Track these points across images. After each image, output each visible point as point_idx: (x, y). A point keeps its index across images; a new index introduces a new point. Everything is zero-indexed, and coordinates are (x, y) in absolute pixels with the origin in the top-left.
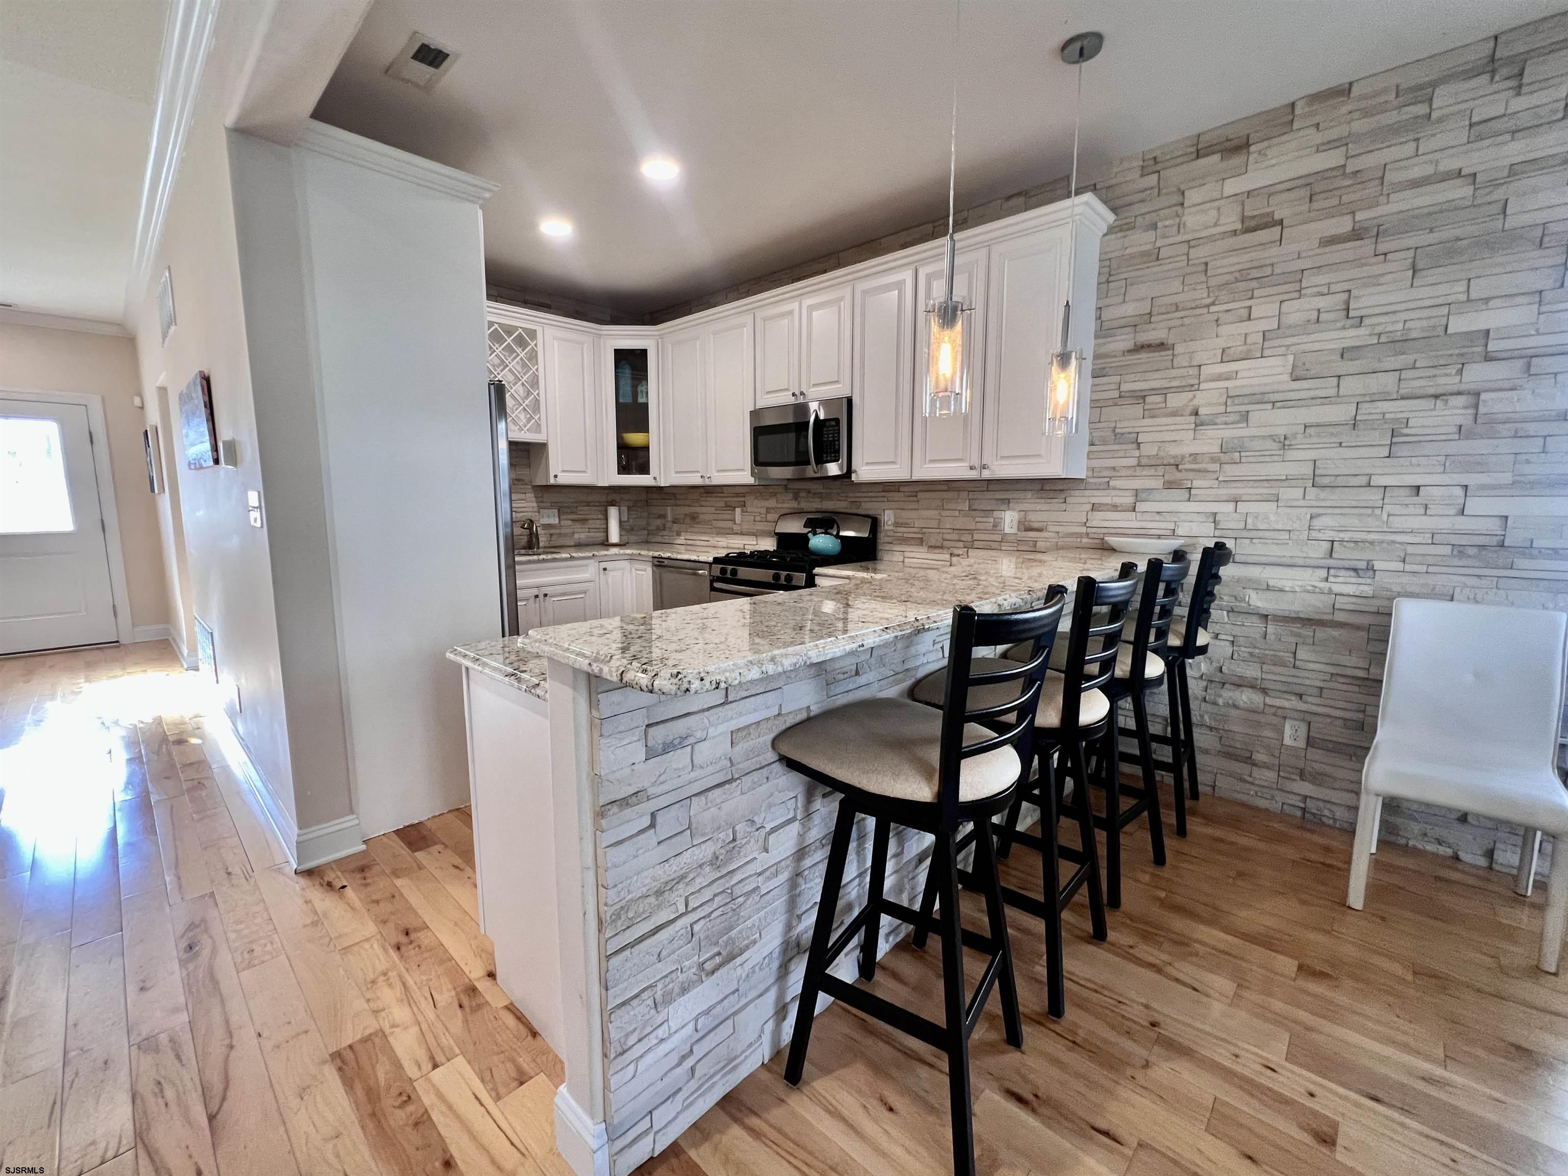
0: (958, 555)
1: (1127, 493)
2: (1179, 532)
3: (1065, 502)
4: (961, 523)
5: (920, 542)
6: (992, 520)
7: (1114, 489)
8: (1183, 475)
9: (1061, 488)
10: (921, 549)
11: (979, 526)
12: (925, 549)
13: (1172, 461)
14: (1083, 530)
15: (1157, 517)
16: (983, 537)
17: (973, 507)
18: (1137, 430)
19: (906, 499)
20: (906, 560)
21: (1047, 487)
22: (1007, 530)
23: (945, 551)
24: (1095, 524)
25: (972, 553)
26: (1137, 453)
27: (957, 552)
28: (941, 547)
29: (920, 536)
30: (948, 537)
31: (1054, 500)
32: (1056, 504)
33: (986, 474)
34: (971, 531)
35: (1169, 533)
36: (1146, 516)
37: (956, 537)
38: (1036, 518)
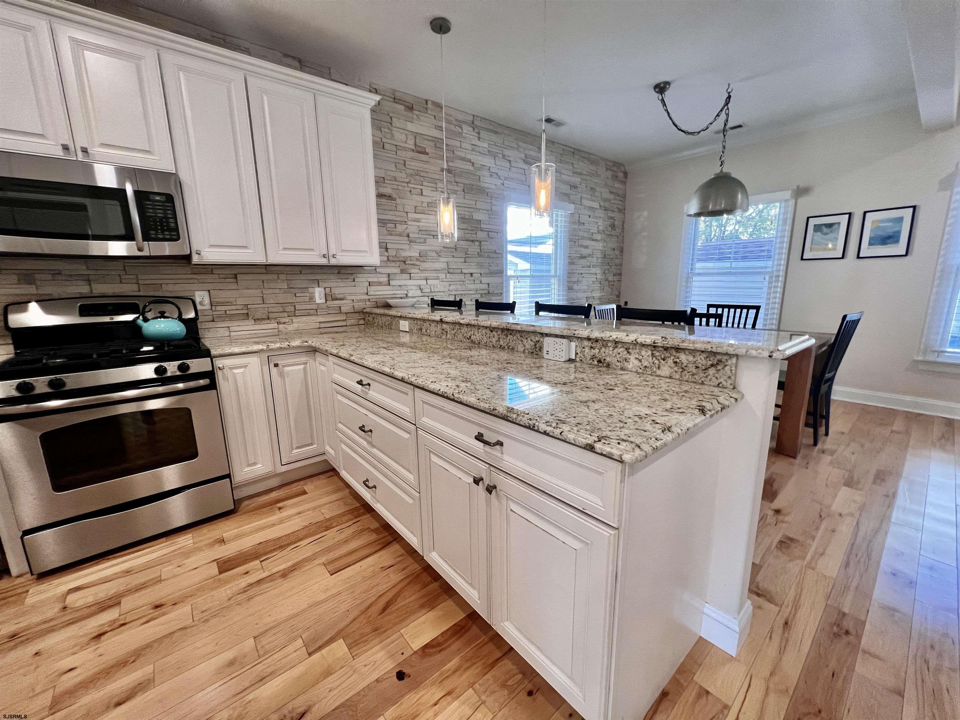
0: (284, 323)
1: (385, 276)
2: (409, 295)
3: (354, 281)
4: (282, 298)
5: (247, 316)
6: (308, 294)
7: (380, 273)
8: (407, 266)
9: (351, 272)
10: (247, 322)
11: (298, 300)
12: (253, 322)
13: (403, 259)
14: (367, 297)
15: (399, 288)
16: (304, 307)
17: (291, 286)
18: (387, 241)
19: (223, 280)
20: (232, 334)
21: (343, 271)
22: (318, 301)
23: (273, 321)
24: (372, 293)
25: (295, 320)
26: (386, 254)
27: (283, 320)
28: (268, 318)
29: (246, 312)
30: (271, 310)
31: (348, 280)
32: (349, 282)
33: (333, 262)
34: (293, 305)
35: (405, 296)
36: (395, 288)
37: (281, 310)
38: (337, 291)
